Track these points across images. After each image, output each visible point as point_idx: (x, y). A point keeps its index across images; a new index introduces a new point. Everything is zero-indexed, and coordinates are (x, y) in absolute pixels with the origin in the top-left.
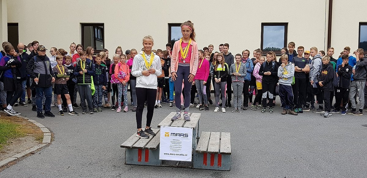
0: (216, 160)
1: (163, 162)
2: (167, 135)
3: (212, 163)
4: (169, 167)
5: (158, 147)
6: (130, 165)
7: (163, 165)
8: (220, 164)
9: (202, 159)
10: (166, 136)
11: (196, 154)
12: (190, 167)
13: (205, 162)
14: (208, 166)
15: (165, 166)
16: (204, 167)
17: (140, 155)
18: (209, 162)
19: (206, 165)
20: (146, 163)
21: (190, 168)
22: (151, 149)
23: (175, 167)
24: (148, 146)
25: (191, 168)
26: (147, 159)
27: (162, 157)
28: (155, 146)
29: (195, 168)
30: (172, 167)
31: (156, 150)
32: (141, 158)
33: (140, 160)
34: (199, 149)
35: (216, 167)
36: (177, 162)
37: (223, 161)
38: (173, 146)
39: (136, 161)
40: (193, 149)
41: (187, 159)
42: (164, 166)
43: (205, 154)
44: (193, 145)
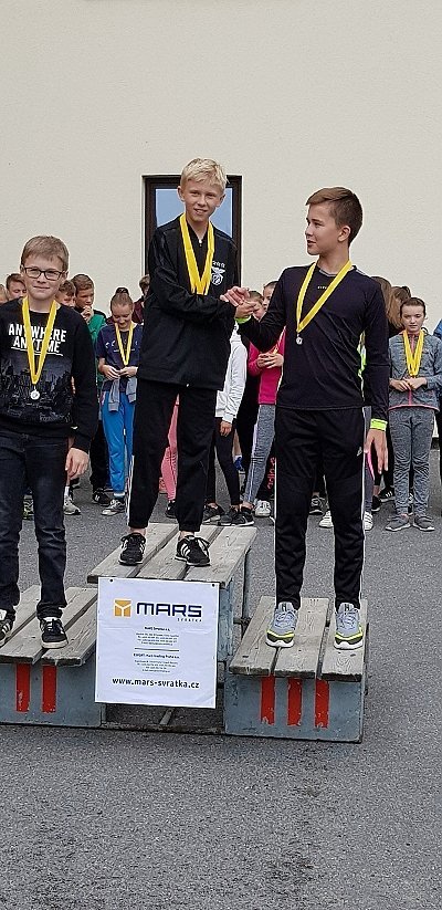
0: (309, 703)
1: (113, 711)
2: (122, 610)
3: (294, 716)
4: (132, 731)
5: (91, 654)
7: (113, 725)
8: (322, 717)
9: (254, 699)
10: (118, 612)
11: (231, 679)
12: (214, 730)
13: (267, 711)
14: (280, 727)
15: (120, 729)
16: (263, 728)
17: (23, 686)
18: (281, 709)
19: (271, 721)
20: (49, 719)
21: (211, 733)
22: (64, 662)
23: (157, 731)
24: (54, 655)
25: (218, 734)
26: (49, 703)
27: (107, 691)
28: (77, 653)
29: (226, 735)
30: (143, 731)
31: (84, 667)
32: (26, 699)
33: (23, 706)
34: (242, 663)
35: (307, 727)
36: (163, 710)
37: (334, 708)
38: (146, 653)
39: (8, 710)
40: (223, 663)
41: (197, 699)
42: (113, 729)
43: (266, 680)
44: (221, 647)
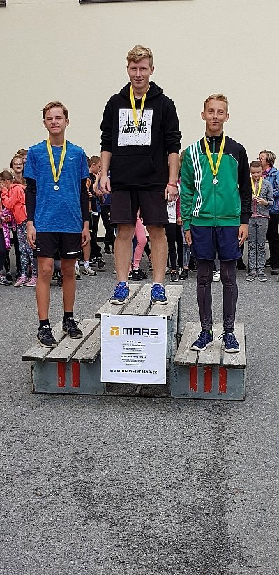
0: (216, 381)
1: (110, 386)
2: (114, 332)
3: (208, 387)
4: (121, 396)
5: (98, 356)
6: (43, 395)
7: (110, 393)
8: (223, 387)
9: (186, 378)
10: (112, 334)
11: (174, 368)
12: (164, 395)
13: (193, 385)
14: (201, 393)
15: (114, 396)
16: (191, 394)
17: (61, 373)
18: (201, 383)
19: (196, 390)
20: (76, 390)
21: (164, 397)
22: (83, 361)
23: (134, 396)
24: (78, 356)
25: (167, 397)
26: (76, 382)
27: (107, 376)
28: (91, 356)
29: (173, 398)
30: (126, 396)
31: (94, 364)
32: (63, 380)
33: (62, 384)
34: (180, 359)
35: (215, 393)
36: (137, 385)
37: (229, 382)
38: (128, 355)
39: (54, 386)
40: (169, 359)
41: (157, 379)
42: (110, 396)
43: (192, 368)
44: (168, 350)
